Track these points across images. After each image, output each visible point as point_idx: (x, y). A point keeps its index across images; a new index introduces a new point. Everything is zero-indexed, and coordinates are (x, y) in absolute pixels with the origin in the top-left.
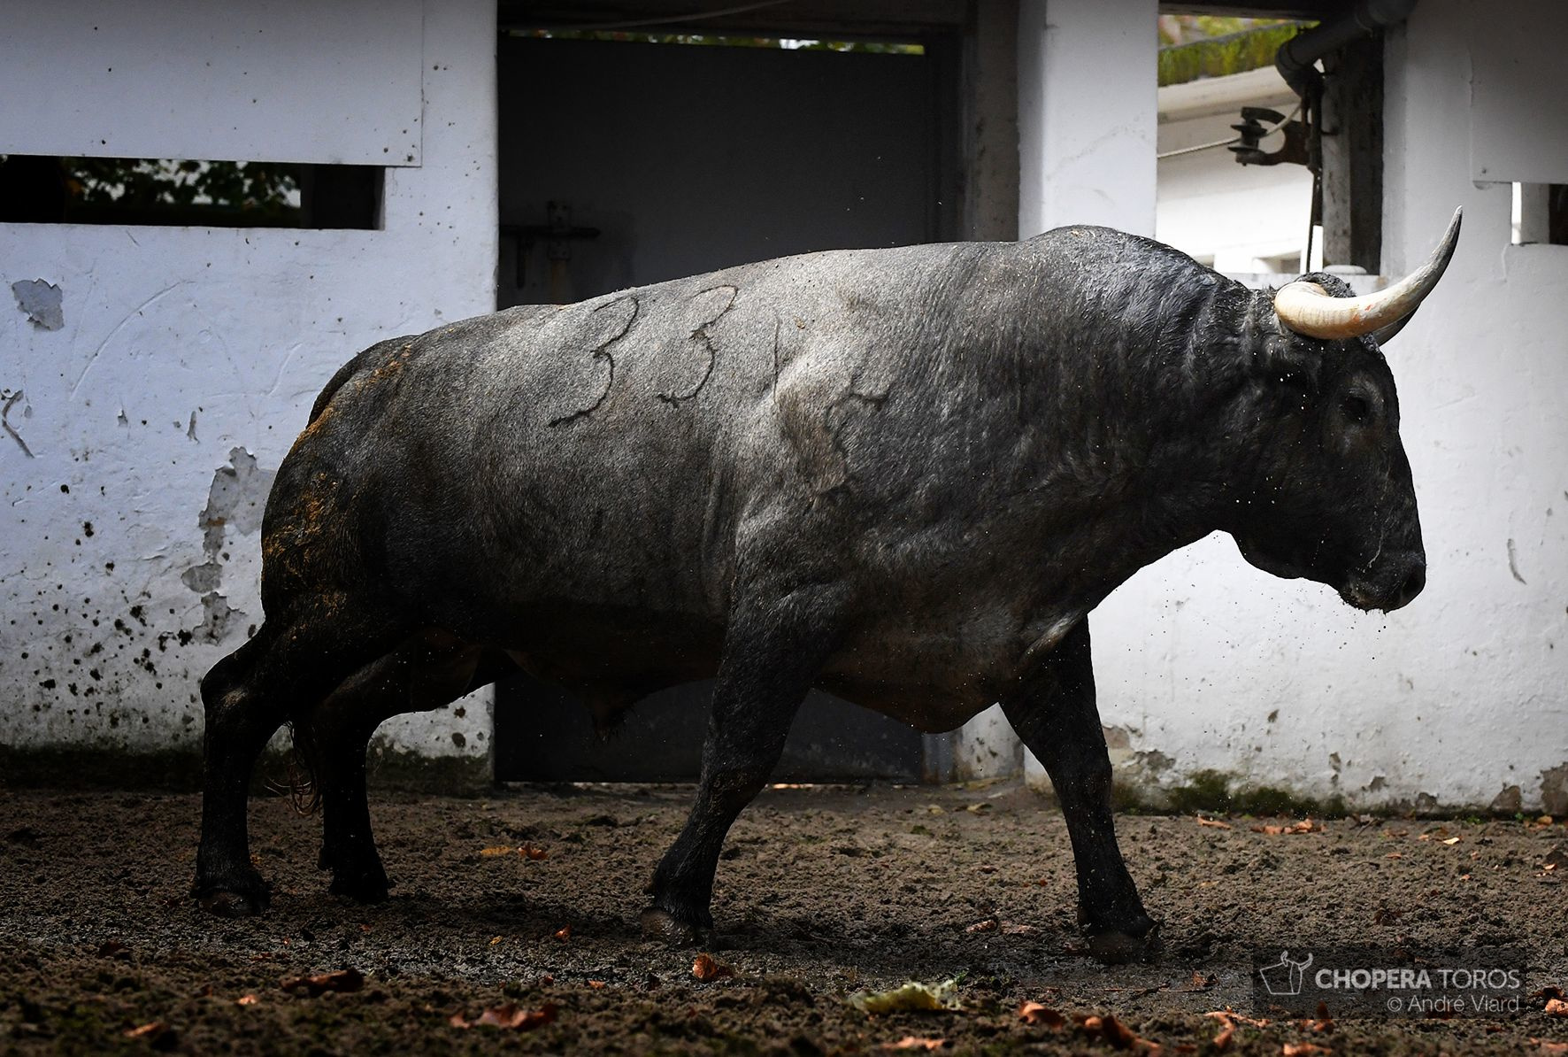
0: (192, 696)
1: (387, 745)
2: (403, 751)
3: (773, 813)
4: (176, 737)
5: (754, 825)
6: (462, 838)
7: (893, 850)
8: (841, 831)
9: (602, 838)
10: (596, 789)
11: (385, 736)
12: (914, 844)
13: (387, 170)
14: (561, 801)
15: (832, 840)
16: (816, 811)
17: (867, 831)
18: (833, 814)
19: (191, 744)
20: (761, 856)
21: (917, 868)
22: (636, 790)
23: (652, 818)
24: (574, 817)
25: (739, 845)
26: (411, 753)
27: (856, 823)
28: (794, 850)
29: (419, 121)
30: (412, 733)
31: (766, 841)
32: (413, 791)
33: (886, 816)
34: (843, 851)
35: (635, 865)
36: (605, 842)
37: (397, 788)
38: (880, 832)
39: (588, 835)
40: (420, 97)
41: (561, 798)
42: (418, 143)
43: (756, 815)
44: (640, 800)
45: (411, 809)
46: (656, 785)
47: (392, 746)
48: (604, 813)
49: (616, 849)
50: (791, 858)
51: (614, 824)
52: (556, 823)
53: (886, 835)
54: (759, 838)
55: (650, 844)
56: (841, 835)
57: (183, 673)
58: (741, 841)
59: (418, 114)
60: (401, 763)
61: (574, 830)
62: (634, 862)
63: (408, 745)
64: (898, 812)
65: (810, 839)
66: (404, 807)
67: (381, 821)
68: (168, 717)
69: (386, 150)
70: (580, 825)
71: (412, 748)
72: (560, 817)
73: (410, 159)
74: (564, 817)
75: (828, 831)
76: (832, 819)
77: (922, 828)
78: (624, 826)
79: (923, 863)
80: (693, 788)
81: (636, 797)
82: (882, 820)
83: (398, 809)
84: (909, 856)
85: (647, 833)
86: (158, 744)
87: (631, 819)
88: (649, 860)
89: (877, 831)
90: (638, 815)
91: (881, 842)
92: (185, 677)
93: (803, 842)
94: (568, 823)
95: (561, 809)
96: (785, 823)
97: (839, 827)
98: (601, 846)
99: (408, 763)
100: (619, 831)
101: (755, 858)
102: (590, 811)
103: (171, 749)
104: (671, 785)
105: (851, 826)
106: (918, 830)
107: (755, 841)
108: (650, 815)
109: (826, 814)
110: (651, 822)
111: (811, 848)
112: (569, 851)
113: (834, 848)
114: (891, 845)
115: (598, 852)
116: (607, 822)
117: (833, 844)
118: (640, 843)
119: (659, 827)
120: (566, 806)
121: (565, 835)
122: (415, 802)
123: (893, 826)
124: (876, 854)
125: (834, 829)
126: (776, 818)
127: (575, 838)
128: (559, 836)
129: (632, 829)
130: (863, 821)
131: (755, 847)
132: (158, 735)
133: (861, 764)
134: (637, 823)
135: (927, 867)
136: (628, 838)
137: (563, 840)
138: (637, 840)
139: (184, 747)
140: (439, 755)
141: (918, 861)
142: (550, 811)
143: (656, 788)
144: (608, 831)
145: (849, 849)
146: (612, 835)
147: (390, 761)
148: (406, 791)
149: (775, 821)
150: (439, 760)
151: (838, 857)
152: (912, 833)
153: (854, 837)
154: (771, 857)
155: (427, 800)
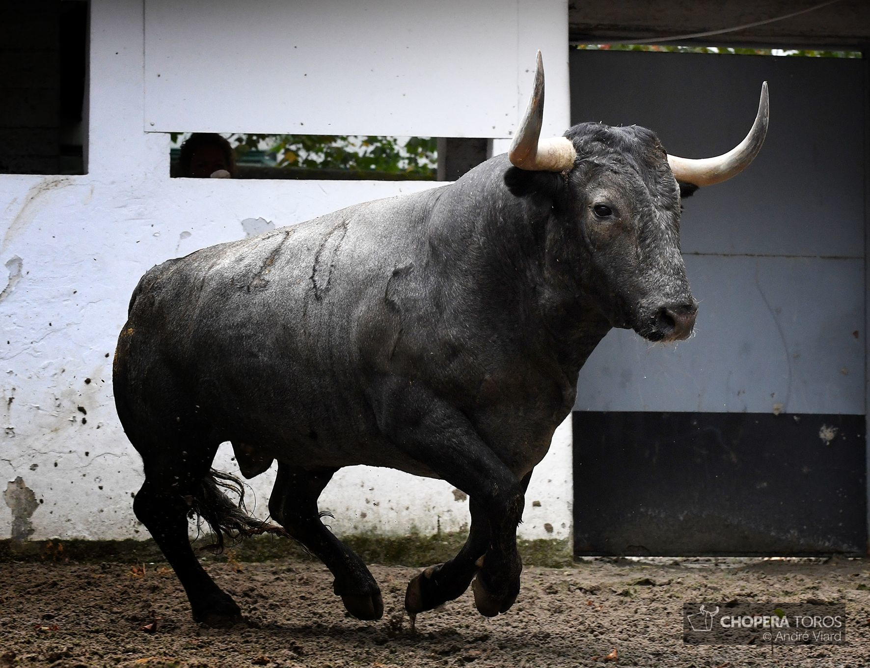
0: (367, 499)
3: (763, 576)
4: (356, 528)
5: (749, 585)
6: (549, 593)
8: (808, 588)
9: (645, 593)
10: (645, 561)
12: (858, 597)
13: (495, 141)
14: (619, 569)
15: (801, 594)
16: (792, 575)
17: (826, 588)
18: (804, 577)
19: (367, 531)
22: (671, 562)
23: (679, 580)
24: (627, 579)
25: (738, 598)
27: (819, 583)
29: (517, 107)
31: (756, 595)
33: (840, 579)
34: (809, 601)
36: (646, 596)
38: (836, 589)
39: (635, 592)
40: (517, 91)
41: (619, 567)
43: (751, 577)
44: (673, 568)
46: (684, 558)
48: (648, 577)
49: (653, 600)
51: (654, 585)
52: (614, 583)
53: (839, 591)
54: (752, 593)
55: (678, 597)
56: (808, 590)
57: (361, 484)
58: (739, 595)
59: (516, 103)
61: (626, 588)
62: (666, 609)
64: (849, 576)
65: (787, 593)
68: (351, 513)
69: (494, 128)
70: (630, 585)
72: (616, 580)
73: (511, 133)
74: (620, 580)
75: (801, 588)
76: (803, 580)
77: (864, 586)
78: (661, 585)
79: (862, 609)
80: (710, 560)
81: (671, 566)
82: (838, 581)
84: (854, 604)
85: (676, 590)
86: (344, 532)
87: (665, 581)
88: (676, 608)
89: (834, 588)
90: (671, 578)
91: (836, 596)
92: (362, 486)
93: (782, 595)
94: (622, 584)
95: (618, 575)
96: (771, 582)
97: (807, 586)
98: (644, 599)
100: (656, 589)
102: (638, 576)
103: (353, 536)
104: (695, 559)
105: (815, 585)
106: (862, 587)
107: (749, 595)
108: (679, 578)
109: (799, 577)
110: (678, 583)
111: (787, 599)
112: (621, 602)
114: (842, 598)
115: (641, 603)
116: (647, 582)
117: (802, 597)
118: (670, 597)
119: (684, 586)
120: (622, 572)
121: (620, 591)
123: (845, 585)
125: (804, 587)
126: (765, 580)
127: (626, 594)
128: (615, 592)
129: (666, 587)
130: (824, 583)
131: (749, 599)
132: (345, 526)
133: (824, 543)
134: (669, 583)
136: (662, 593)
137: (618, 595)
138: (668, 595)
139: (362, 534)
140: (536, 538)
142: (611, 575)
143: (685, 561)
144: (649, 589)
145: (813, 600)
146: (651, 592)
149: (764, 582)
150: (535, 542)
152: (857, 589)
153: (816, 592)
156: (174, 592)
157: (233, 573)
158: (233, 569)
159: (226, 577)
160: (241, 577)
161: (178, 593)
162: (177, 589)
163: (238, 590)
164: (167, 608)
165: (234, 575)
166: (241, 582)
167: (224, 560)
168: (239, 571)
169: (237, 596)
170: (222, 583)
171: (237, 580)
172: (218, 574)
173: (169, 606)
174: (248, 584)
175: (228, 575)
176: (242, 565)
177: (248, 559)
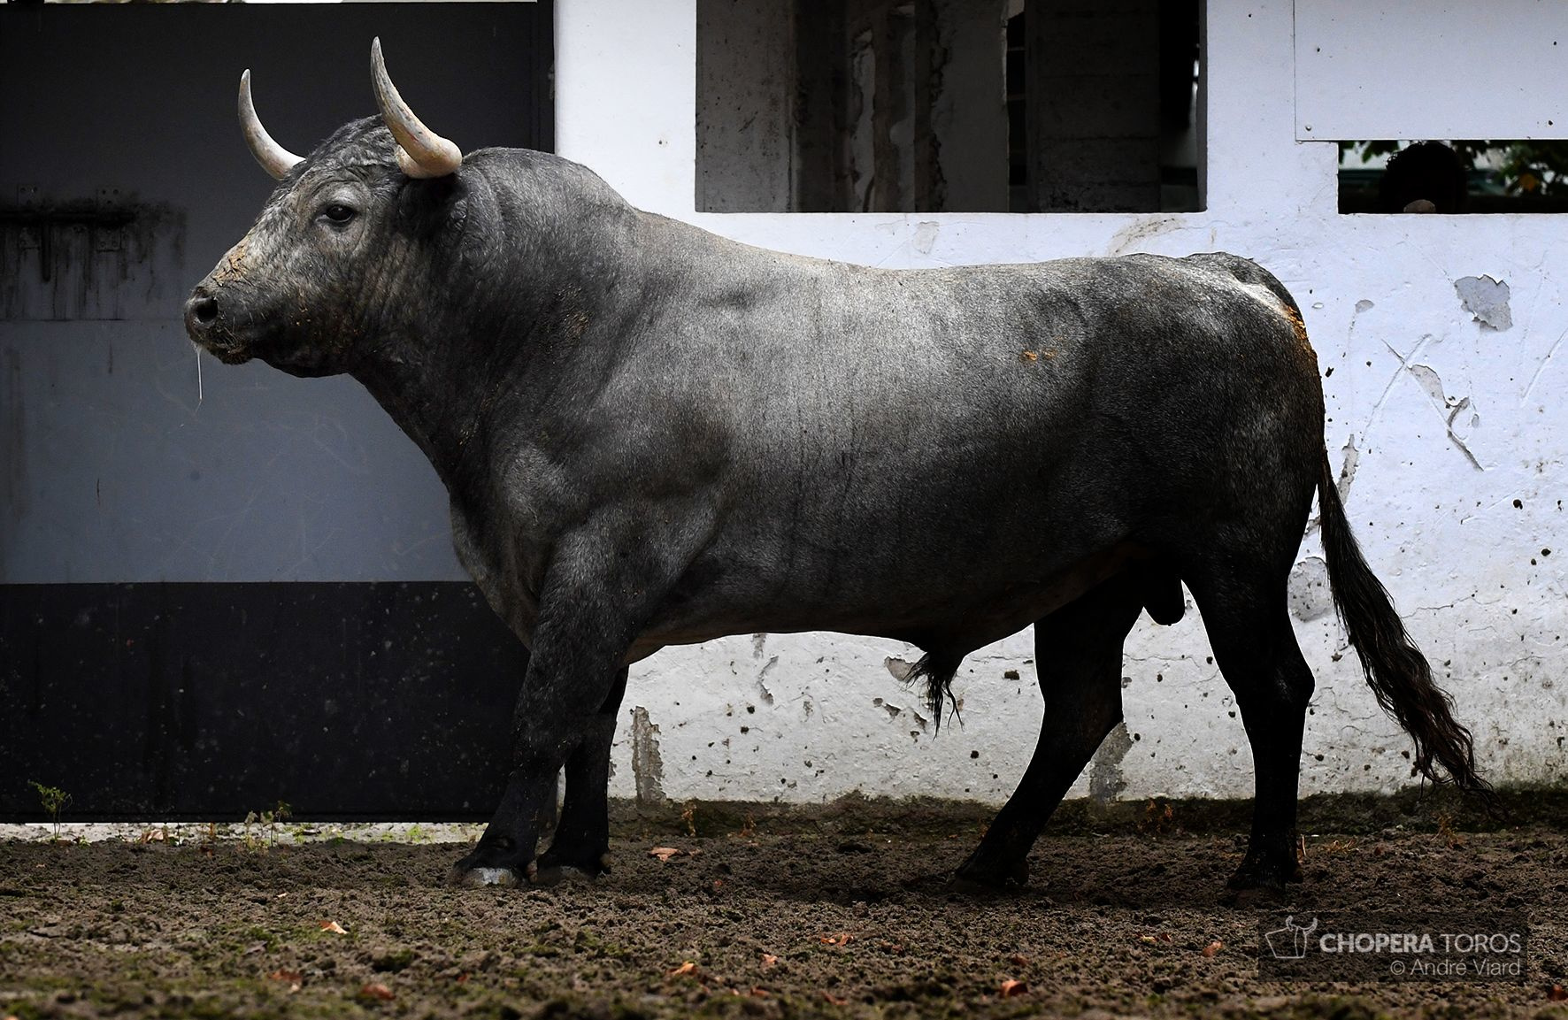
156: (1353, 880)
157: (1448, 849)
158: (1447, 843)
159: (1435, 855)
160: (1460, 856)
161: (1359, 883)
162: (1359, 876)
163: (1457, 876)
164: (1342, 906)
165: (1448, 852)
166: (1460, 864)
167: (1433, 829)
168: (1457, 847)
169: (1454, 886)
170: (1430, 866)
171: (1455, 861)
172: (1422, 852)
173: (1345, 902)
174: (1471, 867)
175: (1438, 853)
176: (1462, 838)
177: (1470, 828)
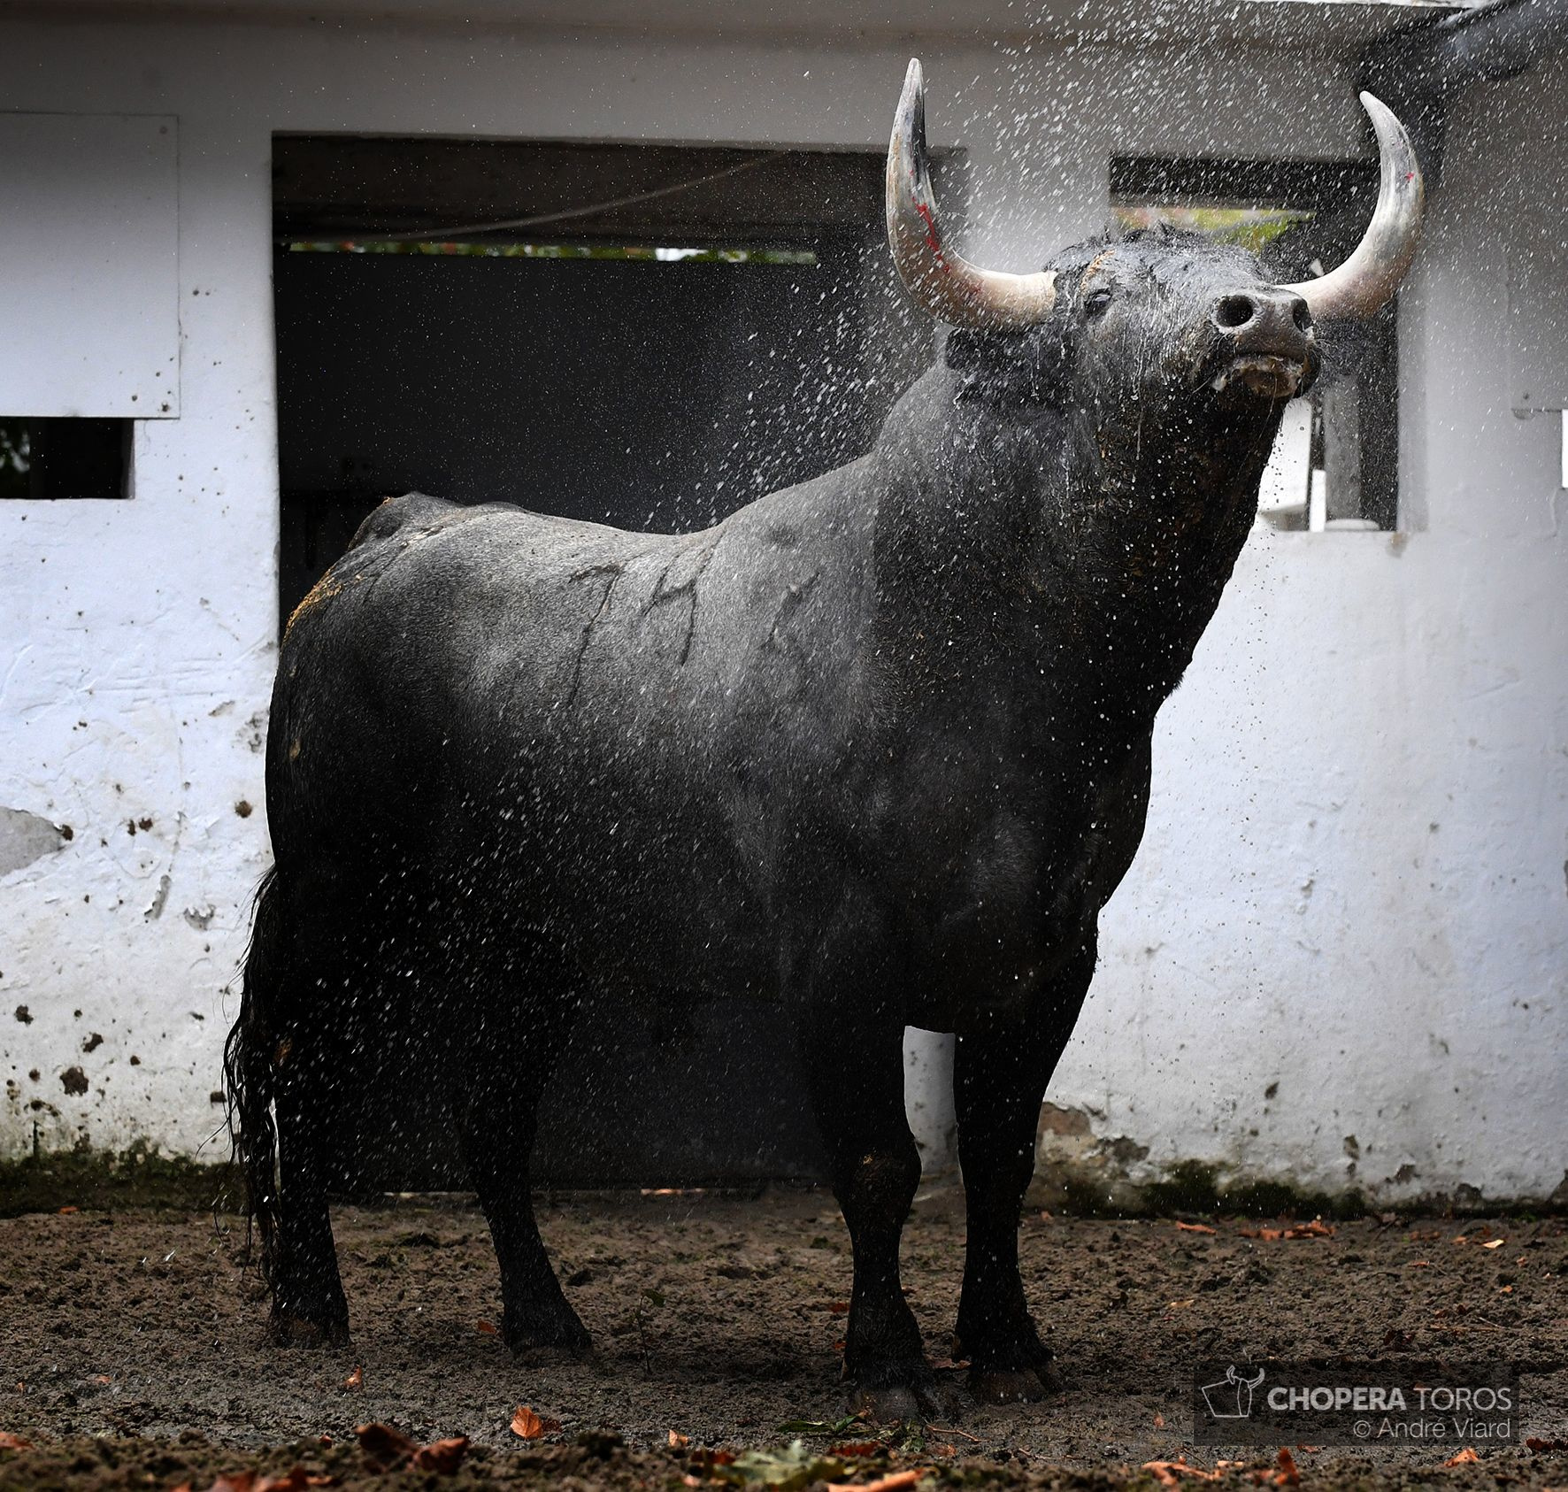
1: (150, 1151)
2: (171, 1157)
3: (639, 1225)
5: (611, 1241)
6: (239, 1265)
7: (785, 1269)
8: (722, 1246)
9: (417, 1261)
10: (424, 1200)
11: (148, 1139)
12: (812, 1261)
13: (137, 424)
14: (373, 1216)
15: (708, 1258)
16: (693, 1222)
17: (755, 1246)
18: (714, 1226)
20: (618, 1280)
21: (813, 1292)
23: (483, 1236)
24: (385, 1236)
25: (590, 1266)
26: (181, 1160)
27: (742, 1236)
28: (660, 1272)
29: (176, 361)
30: (182, 1135)
31: (624, 1261)
32: (184, 1208)
33: (781, 1227)
34: (722, 1272)
35: (456, 1295)
36: (421, 1266)
37: (164, 1205)
38: (771, 1246)
39: (400, 1259)
40: (176, 329)
41: (372, 1212)
42: (175, 390)
43: (617, 1228)
45: (179, 1230)
47: (156, 1151)
48: (424, 1230)
49: (431, 1275)
50: (655, 1282)
51: (436, 1246)
52: (361, 1244)
53: (778, 1251)
54: (616, 1257)
55: (479, 1268)
56: (721, 1251)
58: (592, 1261)
59: (175, 353)
60: (169, 1172)
61: (384, 1251)
62: (457, 1290)
63: (176, 1149)
64: (797, 1222)
65: (680, 1257)
66: (169, 1227)
67: (139, 1247)
69: (134, 398)
70: (392, 1246)
71: (182, 1153)
72: (367, 1237)
73: (165, 408)
74: (373, 1236)
75: (706, 1246)
76: (711, 1231)
77: (825, 1240)
78: (448, 1246)
79: (820, 1285)
82: (776, 1232)
83: (161, 1229)
84: (804, 1276)
85: (476, 1254)
87: (458, 1237)
88: (474, 1288)
89: (770, 1245)
90: (466, 1231)
91: (772, 1259)
93: (672, 1261)
94: (376, 1243)
95: (370, 1227)
96: (653, 1237)
97: (720, 1242)
98: (416, 1272)
99: (177, 1173)
100: (439, 1253)
101: (610, 1283)
102: (405, 1228)
105: (735, 1240)
106: (819, 1243)
107: (610, 1262)
108: (483, 1232)
109: (707, 1224)
110: (482, 1241)
111: (681, 1269)
112: (374, 1279)
113: (709, 1269)
114: (784, 1264)
115: (412, 1280)
116: (425, 1241)
117: (708, 1263)
118: (465, 1267)
120: (377, 1223)
121: (372, 1259)
122: (185, 1221)
123: (789, 1240)
124: (763, 1275)
125: (713, 1245)
126: (641, 1232)
127: (382, 1262)
128: (364, 1260)
129: (457, 1250)
130: (751, 1235)
131: (612, 1268)
133: (753, 1162)
134: (463, 1241)
135: (826, 1290)
136: (452, 1260)
137: (368, 1265)
138: (461, 1263)
140: (216, 1161)
141: (815, 1282)
142: (355, 1229)
144: (427, 1252)
145: (730, 1269)
146: (431, 1258)
147: (154, 1171)
148: (175, 1208)
149: (640, 1236)
150: (215, 1167)
151: (715, 1279)
152: (812, 1247)
153: (736, 1254)
154: (630, 1281)
155: (202, 1217)
